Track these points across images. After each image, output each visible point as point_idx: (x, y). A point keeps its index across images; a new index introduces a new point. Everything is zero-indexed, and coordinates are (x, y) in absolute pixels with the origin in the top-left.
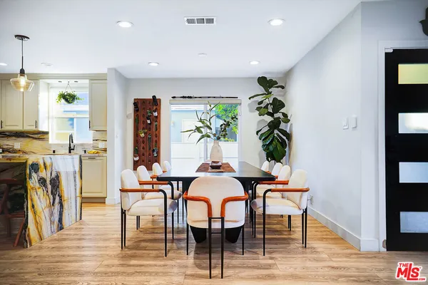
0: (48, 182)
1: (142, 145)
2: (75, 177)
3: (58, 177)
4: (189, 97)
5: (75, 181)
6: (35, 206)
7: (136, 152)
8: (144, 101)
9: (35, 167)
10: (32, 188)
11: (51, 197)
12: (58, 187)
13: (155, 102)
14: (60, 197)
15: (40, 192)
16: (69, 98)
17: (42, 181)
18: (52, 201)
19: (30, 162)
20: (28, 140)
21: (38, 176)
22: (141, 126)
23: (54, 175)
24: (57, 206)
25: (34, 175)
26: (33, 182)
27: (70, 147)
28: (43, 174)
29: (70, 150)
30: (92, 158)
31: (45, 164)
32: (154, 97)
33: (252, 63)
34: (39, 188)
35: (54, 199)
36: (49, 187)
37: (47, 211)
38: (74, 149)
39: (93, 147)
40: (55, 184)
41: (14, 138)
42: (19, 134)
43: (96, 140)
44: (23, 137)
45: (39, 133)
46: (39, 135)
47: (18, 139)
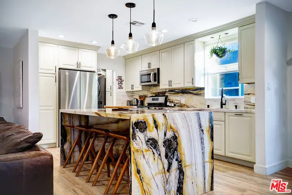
0: (160, 143)
2: (202, 139)
3: (175, 138)
5: (202, 143)
6: (141, 172)
9: (141, 126)
10: (137, 151)
11: (166, 162)
12: (176, 149)
14: (179, 162)
15: (149, 155)
17: (153, 143)
18: (166, 167)
19: (133, 120)
20: (190, 95)
21: (146, 136)
23: (170, 135)
24: (174, 173)
25: (139, 134)
26: (139, 143)
27: (222, 102)
28: (152, 133)
30: (239, 114)
31: (155, 122)
34: (146, 151)
35: (170, 164)
36: (163, 150)
37: (159, 178)
38: (225, 104)
39: (245, 102)
40: (172, 145)
41: (181, 94)
42: (184, 91)
43: (248, 94)
44: (187, 93)
45: (198, 89)
46: (197, 91)
47: (184, 95)
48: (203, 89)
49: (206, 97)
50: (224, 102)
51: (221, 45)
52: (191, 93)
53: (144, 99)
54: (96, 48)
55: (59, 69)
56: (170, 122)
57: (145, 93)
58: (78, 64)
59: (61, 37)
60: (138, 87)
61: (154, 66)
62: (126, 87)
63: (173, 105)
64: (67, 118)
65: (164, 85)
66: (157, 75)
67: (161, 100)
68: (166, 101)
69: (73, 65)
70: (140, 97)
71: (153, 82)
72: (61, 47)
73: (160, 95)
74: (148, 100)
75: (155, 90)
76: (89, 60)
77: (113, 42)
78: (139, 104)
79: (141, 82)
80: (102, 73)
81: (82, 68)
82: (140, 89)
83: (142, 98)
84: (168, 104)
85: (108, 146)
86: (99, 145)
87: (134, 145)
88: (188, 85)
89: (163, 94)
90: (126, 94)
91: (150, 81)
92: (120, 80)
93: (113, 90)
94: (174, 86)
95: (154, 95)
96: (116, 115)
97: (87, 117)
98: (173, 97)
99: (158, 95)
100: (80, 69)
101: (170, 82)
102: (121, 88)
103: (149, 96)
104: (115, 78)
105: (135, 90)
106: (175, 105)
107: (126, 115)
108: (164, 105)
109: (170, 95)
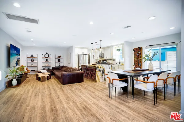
0: (101, 70)
1: (136, 62)
3: (104, 70)
4: (152, 45)
6: (98, 75)
7: (135, 64)
8: (137, 49)
9: (98, 67)
13: (140, 49)
15: (99, 72)
16: (119, 50)
17: (100, 70)
19: (96, 66)
22: (136, 56)
23: (103, 69)
25: (97, 69)
26: (97, 70)
28: (99, 69)
29: (119, 63)
31: (100, 67)
32: (139, 47)
33: (170, 28)
35: (103, 74)
36: (102, 72)
37: (101, 77)
40: (103, 71)
42: (111, 60)
45: (114, 59)
48: (115, 59)
49: (116, 61)
51: (119, 48)
54: (87, 48)
55: (79, 54)
56: (103, 67)
57: (101, 60)
59: (79, 46)
60: (99, 58)
61: (103, 53)
62: (95, 58)
63: (108, 63)
64: (82, 66)
65: (105, 58)
66: (104, 55)
67: (105, 62)
68: (106, 62)
69: (82, 53)
71: (102, 57)
72: (79, 49)
74: (101, 62)
75: (103, 59)
76: (86, 51)
80: (89, 54)
81: (84, 54)
83: (100, 61)
85: (91, 72)
86: (89, 72)
87: (96, 71)
88: (111, 58)
90: (95, 60)
92: (94, 56)
93: (92, 59)
94: (108, 58)
96: (93, 66)
97: (86, 66)
98: (108, 61)
99: (104, 60)
101: (107, 57)
102: (94, 58)
104: (92, 55)
107: (95, 66)
108: (106, 63)
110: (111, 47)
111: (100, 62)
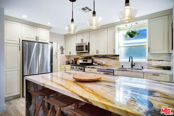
29: (132, 66)
38: (134, 66)
39: (148, 64)
41: (102, 58)
42: (105, 57)
43: (150, 60)
44: (107, 58)
46: (114, 57)
47: (104, 59)
48: (118, 56)
50: (133, 64)
52: (110, 58)
53: (77, 60)
55: (22, 41)
57: (78, 57)
58: (37, 38)
60: (74, 53)
61: (86, 42)
62: (66, 53)
63: (97, 64)
65: (92, 52)
66: (88, 48)
67: (89, 61)
68: (92, 62)
69: (33, 39)
70: (75, 59)
71: (85, 51)
73: (88, 58)
74: (80, 61)
75: (84, 55)
77: (72, 20)
78: (74, 63)
79: (77, 51)
81: (39, 41)
82: (76, 54)
84: (94, 64)
88: (110, 53)
89: (90, 58)
90: (65, 57)
91: (83, 50)
92: (62, 49)
93: (57, 55)
95: (84, 58)
98: (97, 60)
99: (86, 58)
100: (38, 41)
102: (62, 53)
103: (80, 59)
104: (59, 47)
105: (72, 55)
106: (98, 65)
108: (92, 64)
109: (94, 58)
110: (112, 26)
111: (76, 62)
